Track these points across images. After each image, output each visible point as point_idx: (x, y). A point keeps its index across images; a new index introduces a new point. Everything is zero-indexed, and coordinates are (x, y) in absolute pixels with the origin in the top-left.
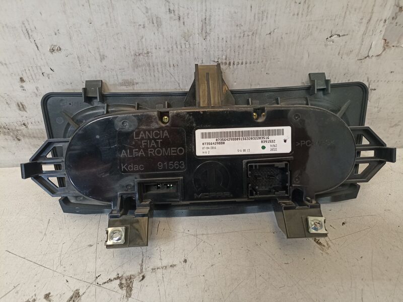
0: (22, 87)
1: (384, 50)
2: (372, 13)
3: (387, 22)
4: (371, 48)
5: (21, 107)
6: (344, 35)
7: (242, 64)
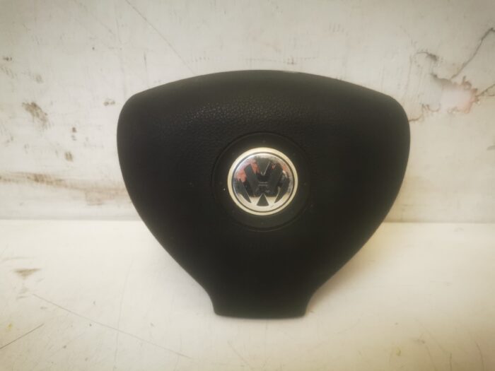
0: (73, 137)
5: (69, 157)
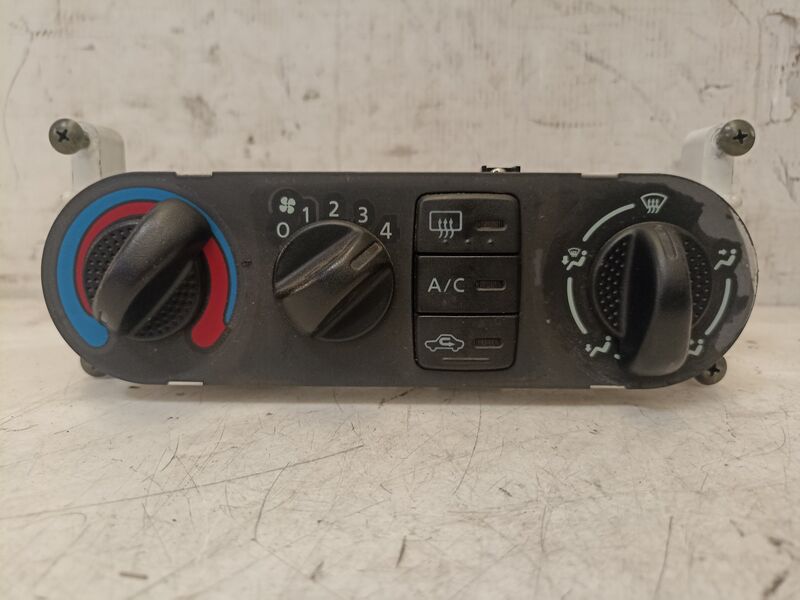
1: (795, 111)
2: (760, 56)
3: (786, 71)
4: (772, 107)
6: (726, 86)
7: (576, 125)
